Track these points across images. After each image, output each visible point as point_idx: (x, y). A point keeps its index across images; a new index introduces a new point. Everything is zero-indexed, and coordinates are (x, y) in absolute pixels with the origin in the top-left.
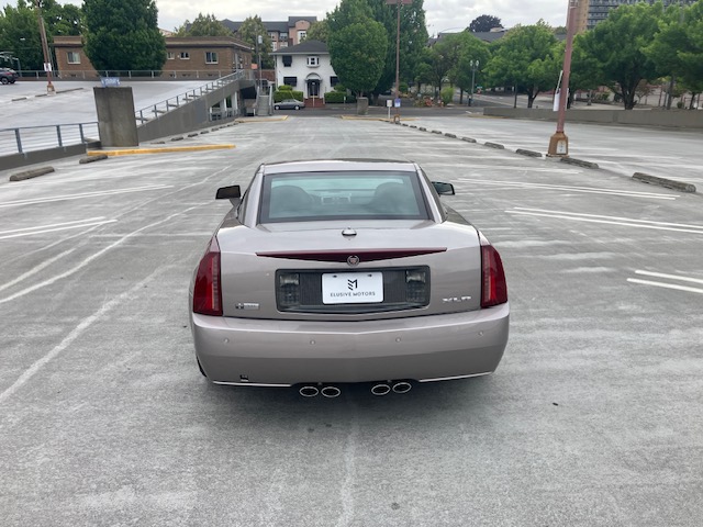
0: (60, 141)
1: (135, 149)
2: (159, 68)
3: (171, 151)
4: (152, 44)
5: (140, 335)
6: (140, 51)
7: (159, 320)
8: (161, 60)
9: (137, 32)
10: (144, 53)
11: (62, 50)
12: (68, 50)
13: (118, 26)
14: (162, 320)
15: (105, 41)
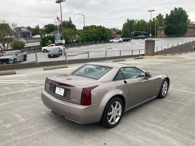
0: (132, 53)
1: (152, 57)
2: (184, 34)
3: (163, 58)
4: (183, 27)
6: (179, 29)
8: (185, 31)
9: (179, 24)
10: (180, 30)
11: (159, 30)
12: (161, 30)
13: (174, 23)
15: (169, 27)
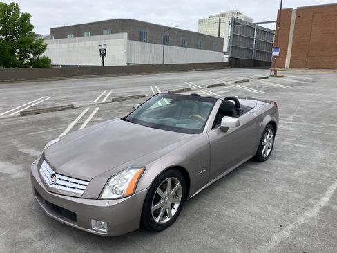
5: (290, 182)
7: (279, 188)
14: (277, 187)
